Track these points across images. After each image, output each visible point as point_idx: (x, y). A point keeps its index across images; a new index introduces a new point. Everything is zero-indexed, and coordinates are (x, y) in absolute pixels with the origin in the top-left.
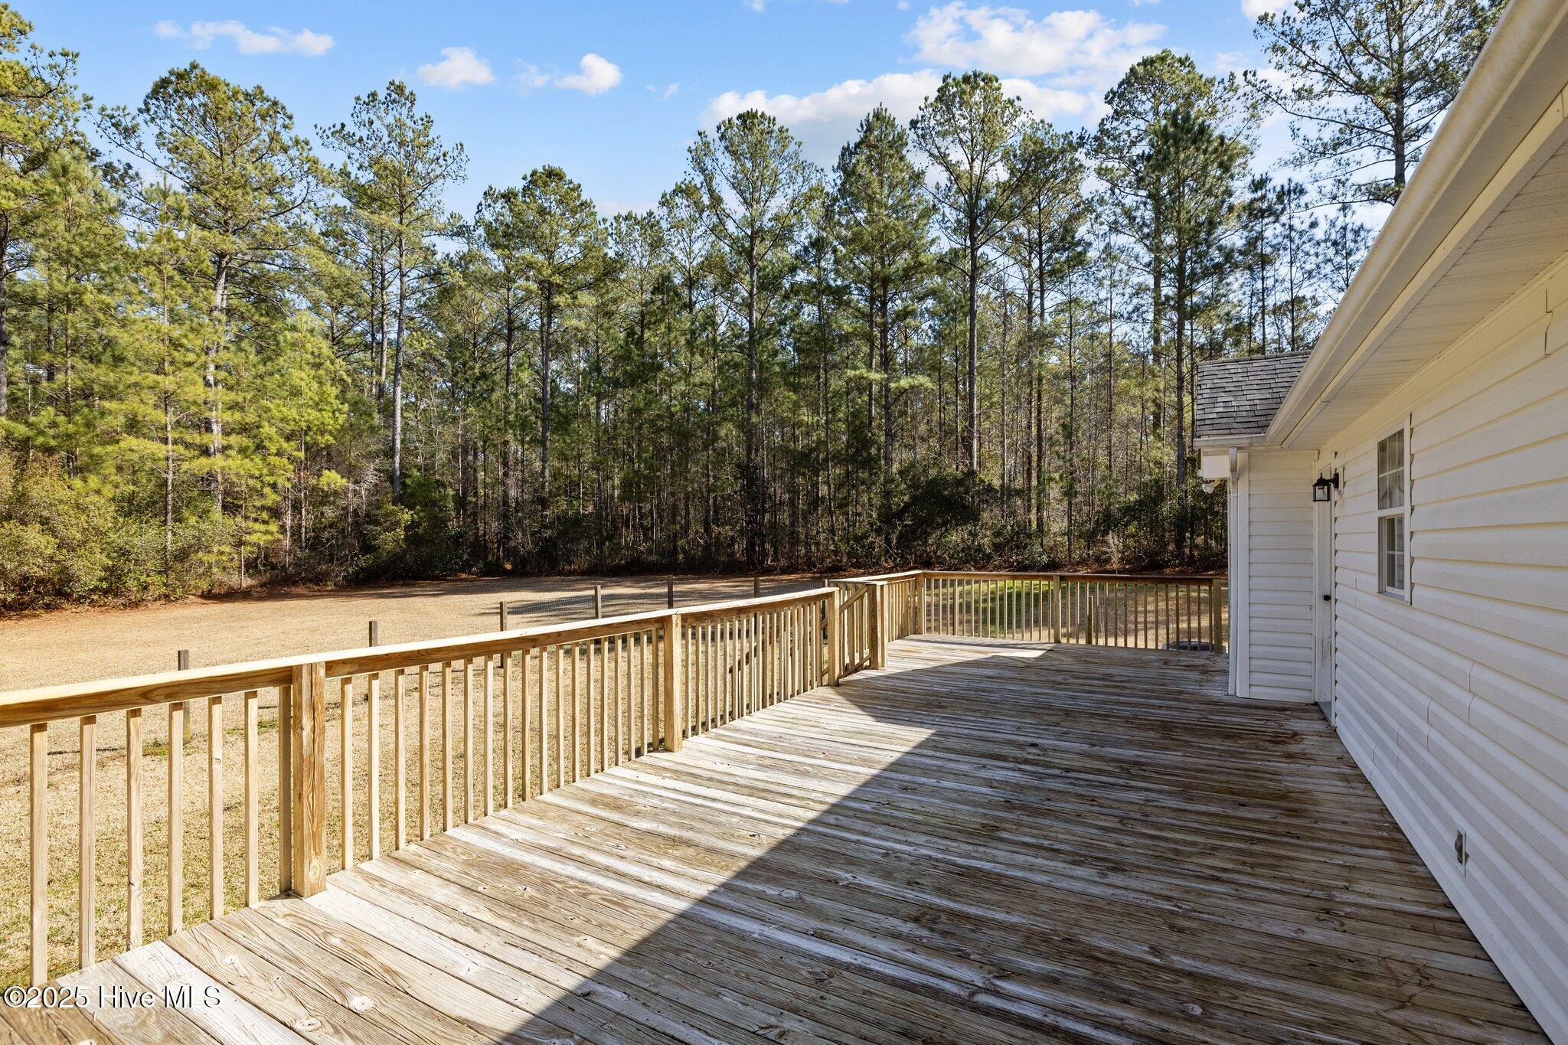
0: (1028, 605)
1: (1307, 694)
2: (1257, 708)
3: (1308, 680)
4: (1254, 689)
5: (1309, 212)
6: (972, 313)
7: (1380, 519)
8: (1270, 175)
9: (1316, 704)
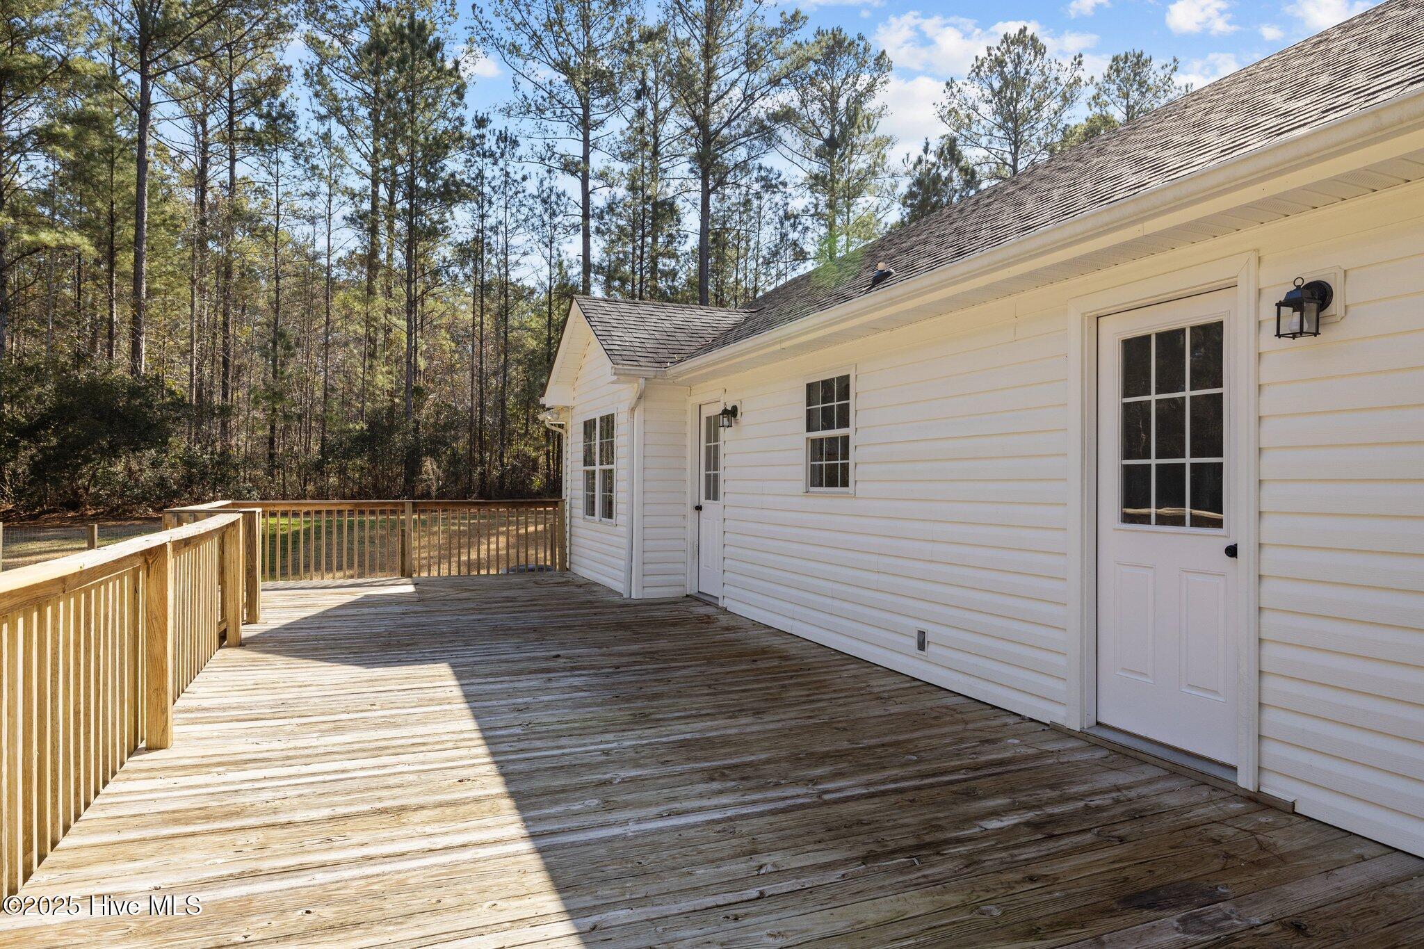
0: (284, 549)
1: (678, 589)
2: (660, 604)
3: (681, 577)
4: (647, 590)
5: (522, 164)
6: (142, 164)
7: (807, 439)
8: (491, 117)
9: (687, 596)
